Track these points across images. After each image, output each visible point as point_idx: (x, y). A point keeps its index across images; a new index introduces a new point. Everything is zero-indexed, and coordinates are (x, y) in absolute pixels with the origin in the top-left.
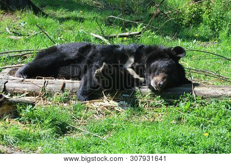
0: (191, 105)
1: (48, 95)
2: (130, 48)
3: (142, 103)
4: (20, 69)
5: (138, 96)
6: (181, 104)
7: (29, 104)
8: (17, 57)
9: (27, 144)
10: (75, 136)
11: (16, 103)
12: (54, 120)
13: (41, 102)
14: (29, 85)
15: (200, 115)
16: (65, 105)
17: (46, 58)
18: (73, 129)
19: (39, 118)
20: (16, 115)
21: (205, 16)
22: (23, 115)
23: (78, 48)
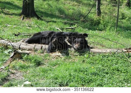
0: (89, 56)
1: (36, 50)
2: (67, 33)
3: (71, 54)
4: (26, 40)
5: (69, 52)
6: (85, 55)
7: (26, 54)
8: (28, 35)
9: (24, 69)
10: (43, 67)
11: (21, 53)
12: (35, 60)
13: (33, 53)
14: (29, 46)
15: (92, 60)
16: (42, 54)
17: (36, 37)
18: (43, 64)
19: (30, 60)
20: (21, 58)
21: (101, 22)
22: (24, 58)
23: (49, 33)
